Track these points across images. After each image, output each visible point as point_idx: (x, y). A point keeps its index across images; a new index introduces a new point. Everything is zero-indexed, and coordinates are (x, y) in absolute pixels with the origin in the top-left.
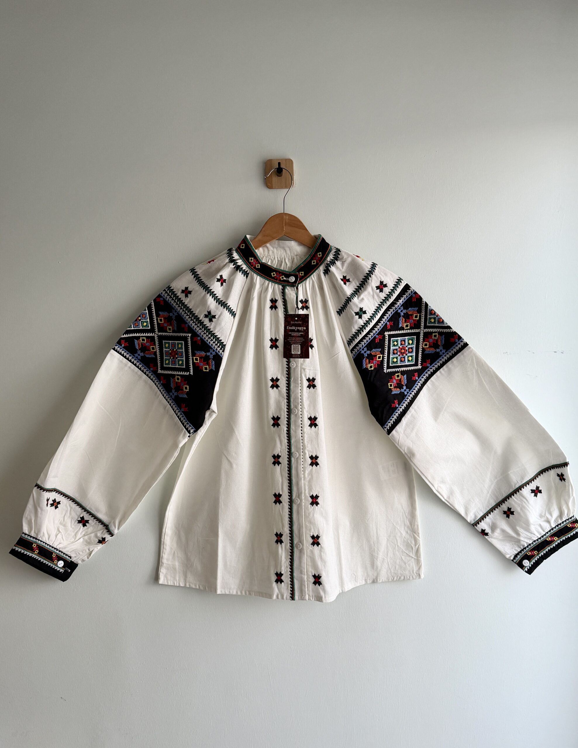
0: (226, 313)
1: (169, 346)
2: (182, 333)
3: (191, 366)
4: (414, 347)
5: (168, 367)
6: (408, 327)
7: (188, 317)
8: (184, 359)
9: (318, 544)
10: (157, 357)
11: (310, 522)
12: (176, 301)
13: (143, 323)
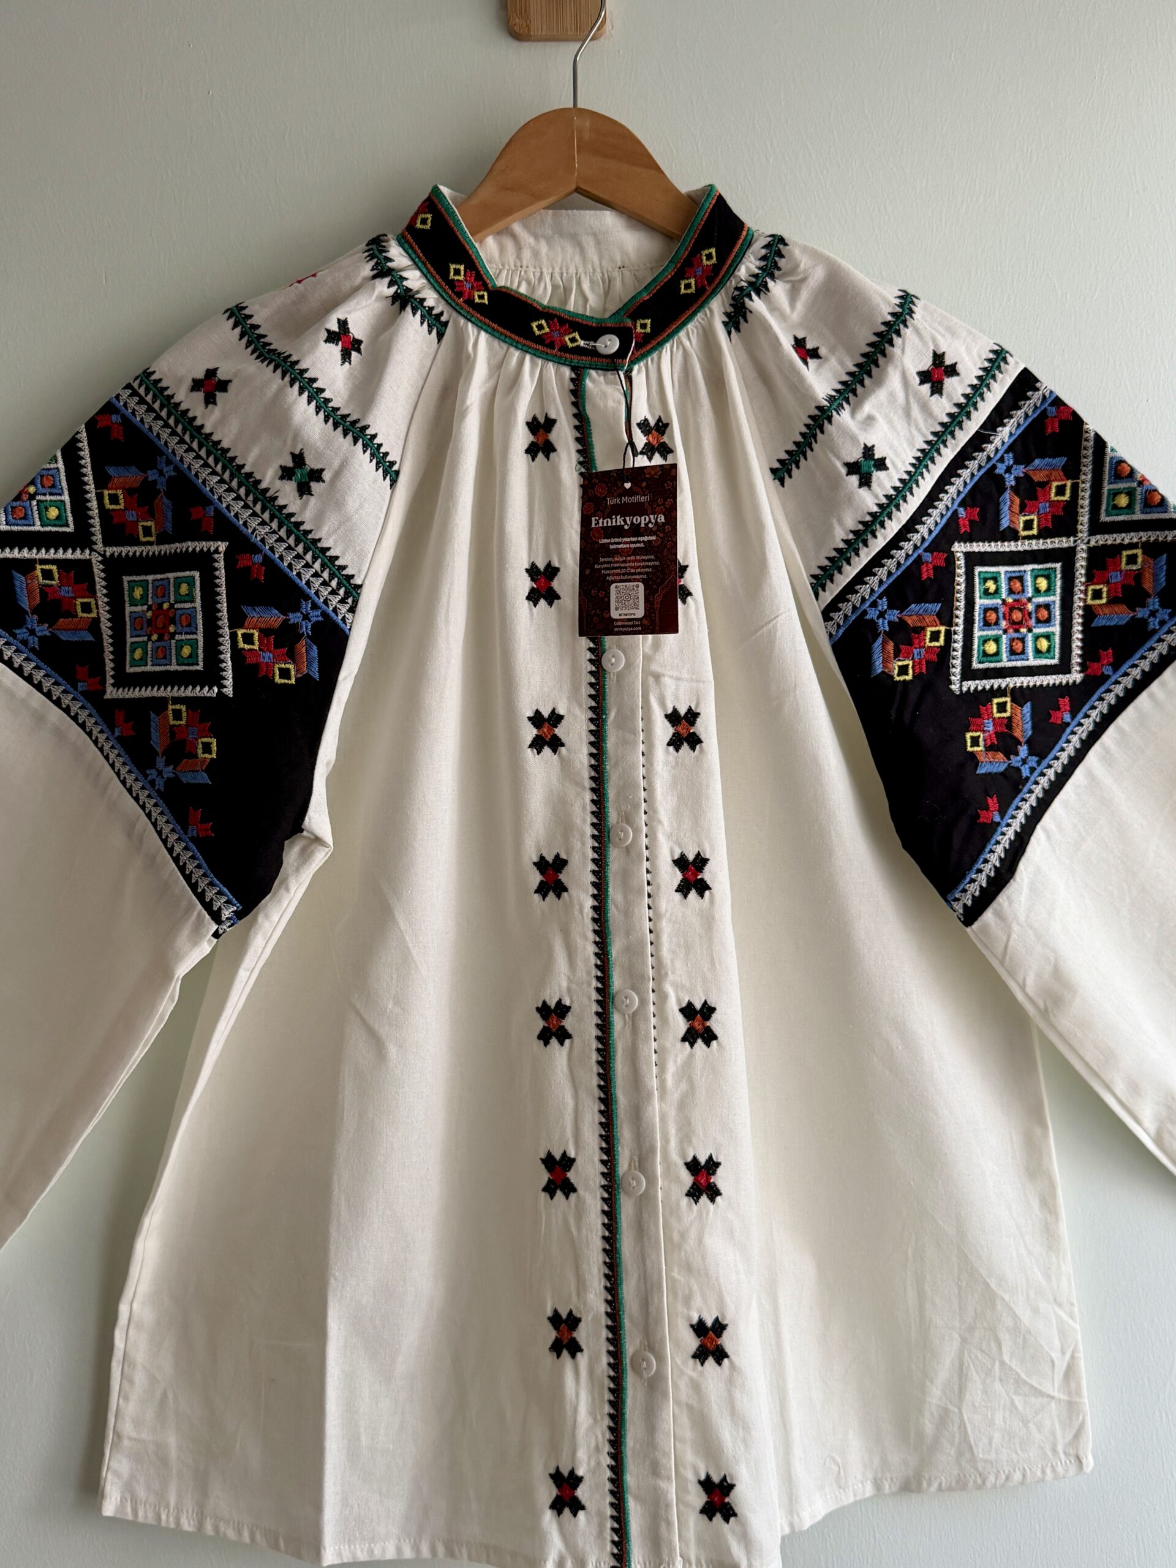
0: (363, 462)
1: (144, 596)
2: (192, 540)
3: (228, 664)
4: (1054, 602)
5: (143, 673)
6: (1031, 528)
7: (217, 478)
8: (200, 637)
9: (720, 1355)
10: (102, 640)
11: (688, 1268)
12: (171, 422)
13: (47, 509)
